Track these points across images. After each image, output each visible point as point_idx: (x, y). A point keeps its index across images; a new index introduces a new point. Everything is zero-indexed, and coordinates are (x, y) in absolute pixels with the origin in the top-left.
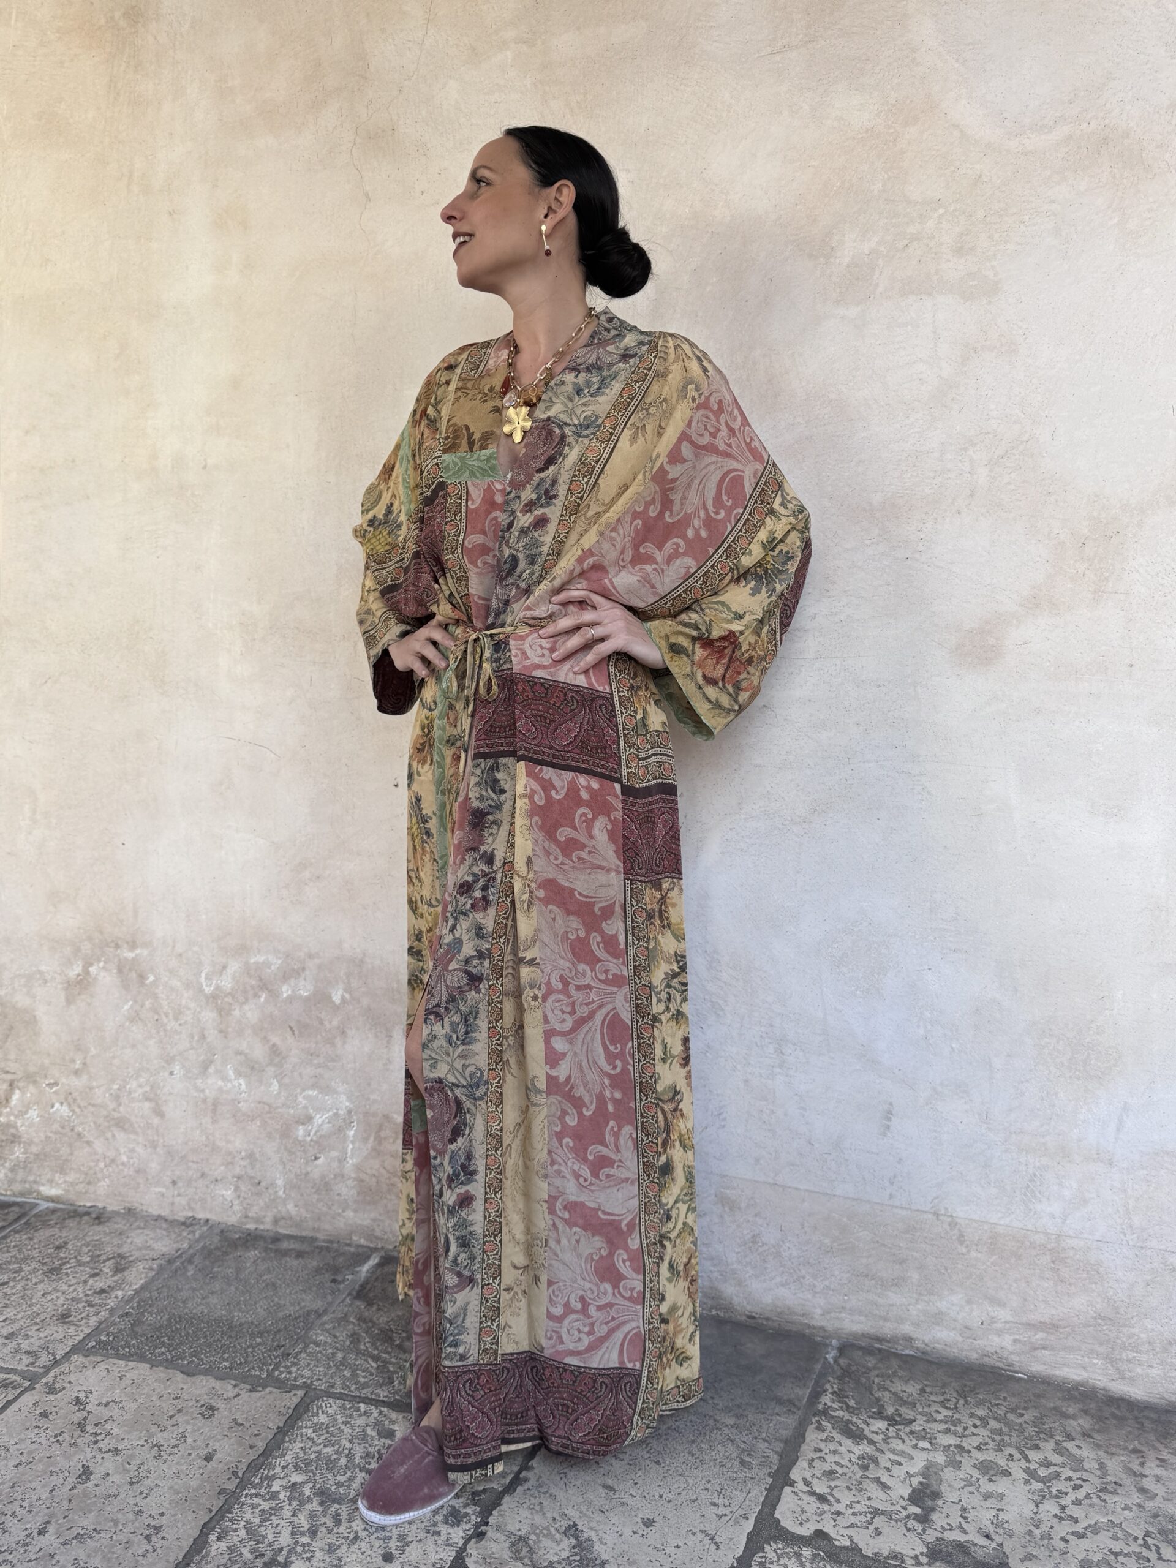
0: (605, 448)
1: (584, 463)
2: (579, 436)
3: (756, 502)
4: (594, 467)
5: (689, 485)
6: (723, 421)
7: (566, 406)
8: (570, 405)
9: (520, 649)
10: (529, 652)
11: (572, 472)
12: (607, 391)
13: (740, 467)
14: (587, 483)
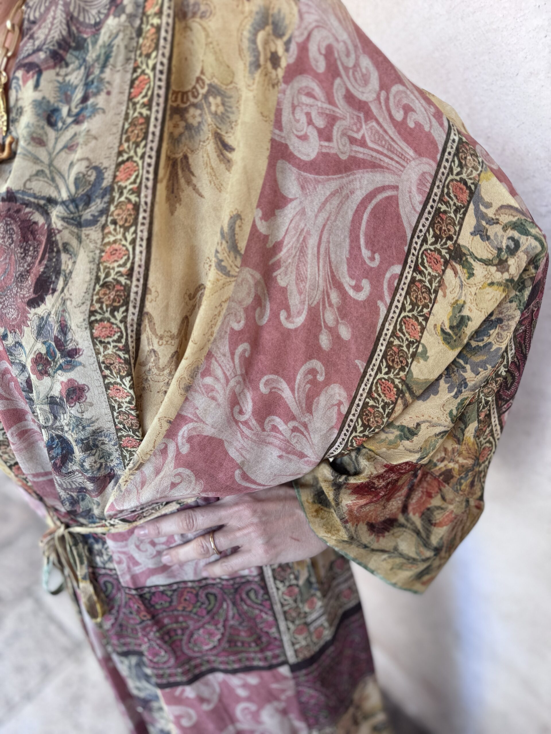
0: (133, 242)
1: (105, 285)
2: (80, 225)
3: (425, 240)
4: (127, 289)
5: (302, 250)
6: (339, 96)
7: (36, 160)
8: (42, 154)
9: (124, 553)
10: (137, 555)
11: (86, 308)
12: (100, 100)
13: (388, 179)
14: (124, 320)
